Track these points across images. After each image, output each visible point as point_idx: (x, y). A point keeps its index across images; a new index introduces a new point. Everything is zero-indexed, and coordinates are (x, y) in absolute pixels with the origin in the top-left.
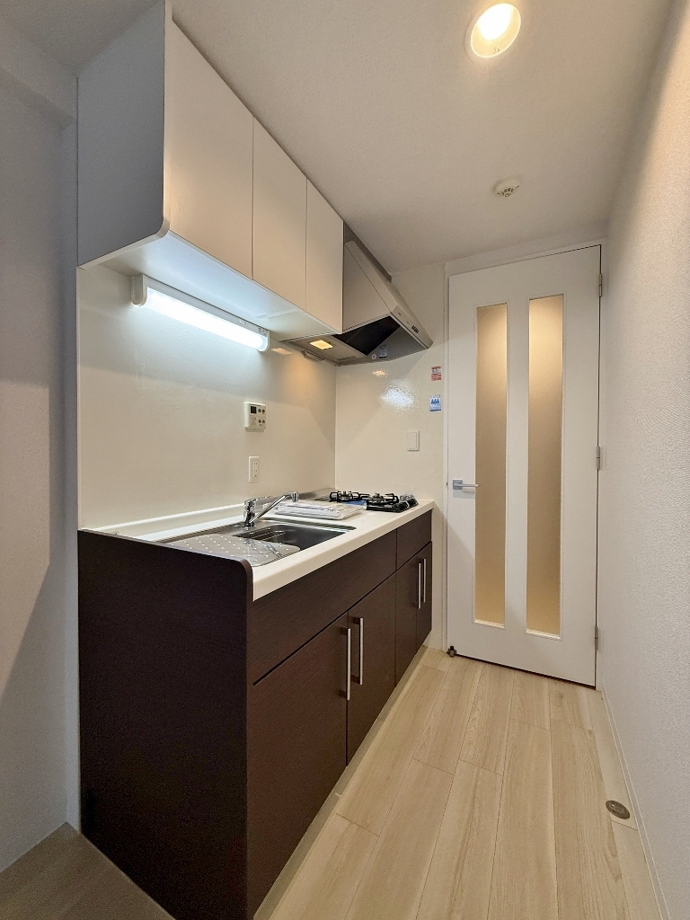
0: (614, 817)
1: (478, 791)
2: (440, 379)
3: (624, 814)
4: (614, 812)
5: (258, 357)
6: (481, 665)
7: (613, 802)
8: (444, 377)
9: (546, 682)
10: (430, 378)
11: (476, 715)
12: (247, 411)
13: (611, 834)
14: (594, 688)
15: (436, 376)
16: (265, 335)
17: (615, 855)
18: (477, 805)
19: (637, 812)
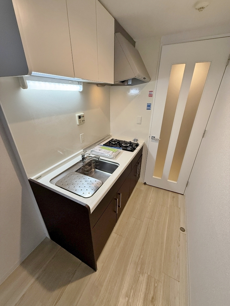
0: (181, 231)
1: (149, 226)
2: (152, 96)
3: (184, 231)
4: (181, 230)
5: (79, 94)
6: (153, 187)
7: (182, 228)
8: (154, 96)
9: (170, 193)
10: (148, 96)
11: (150, 204)
12: (77, 118)
13: (180, 236)
14: (183, 195)
15: (151, 95)
16: (81, 84)
17: (179, 241)
18: (148, 229)
19: (187, 230)
